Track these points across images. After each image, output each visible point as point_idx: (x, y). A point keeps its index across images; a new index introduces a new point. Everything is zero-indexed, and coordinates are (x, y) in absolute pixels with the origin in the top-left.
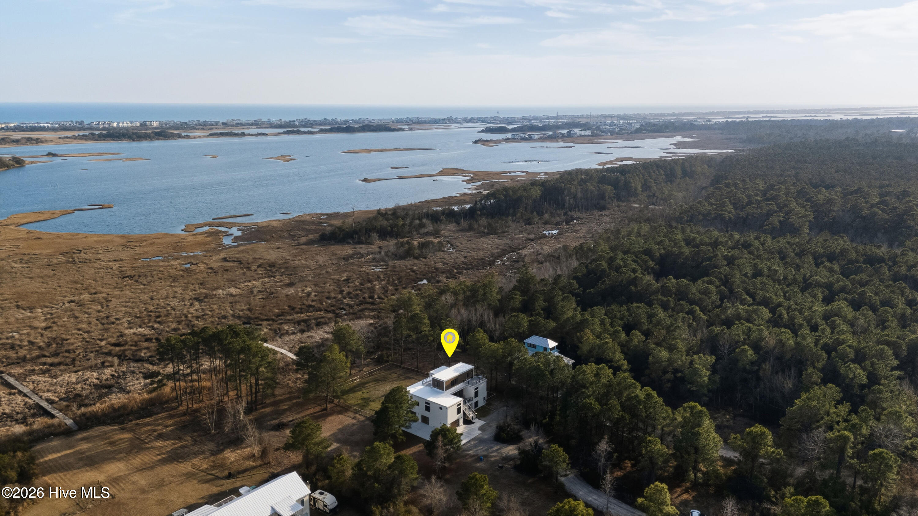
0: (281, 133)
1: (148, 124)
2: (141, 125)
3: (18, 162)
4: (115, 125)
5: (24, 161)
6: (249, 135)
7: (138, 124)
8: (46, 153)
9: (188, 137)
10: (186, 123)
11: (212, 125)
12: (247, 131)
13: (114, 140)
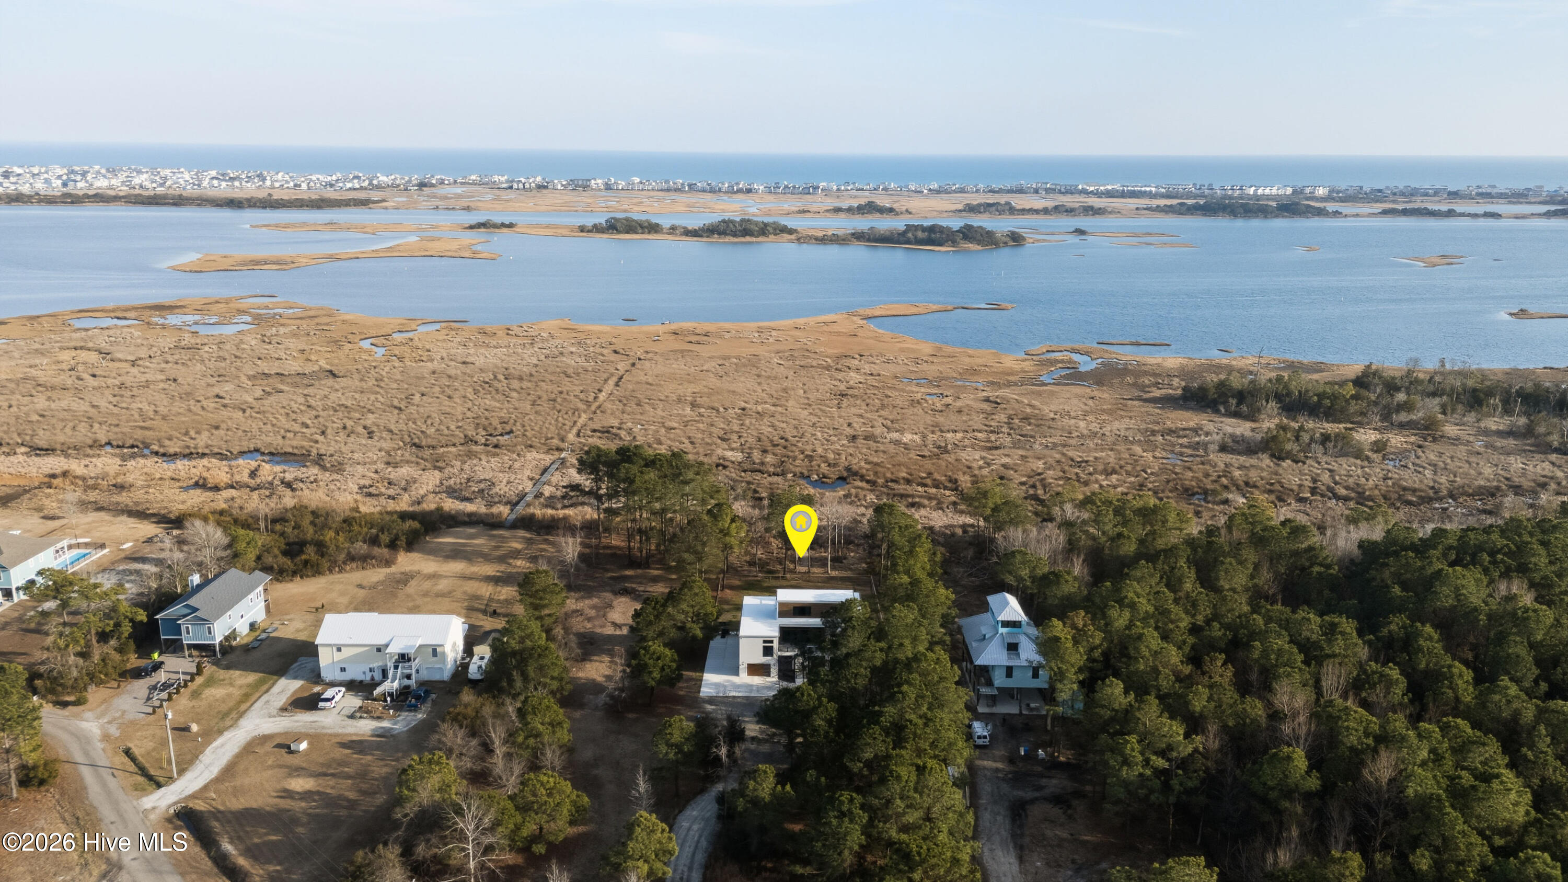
0: (1539, 215)
1: (1308, 190)
2: (1295, 192)
3: (1016, 239)
4: (1251, 191)
5: (1024, 239)
6: (1462, 215)
7: (1289, 191)
8: (1072, 229)
9: (1337, 214)
10: (1380, 191)
11: (1426, 195)
12: (1459, 208)
13: (1205, 215)
